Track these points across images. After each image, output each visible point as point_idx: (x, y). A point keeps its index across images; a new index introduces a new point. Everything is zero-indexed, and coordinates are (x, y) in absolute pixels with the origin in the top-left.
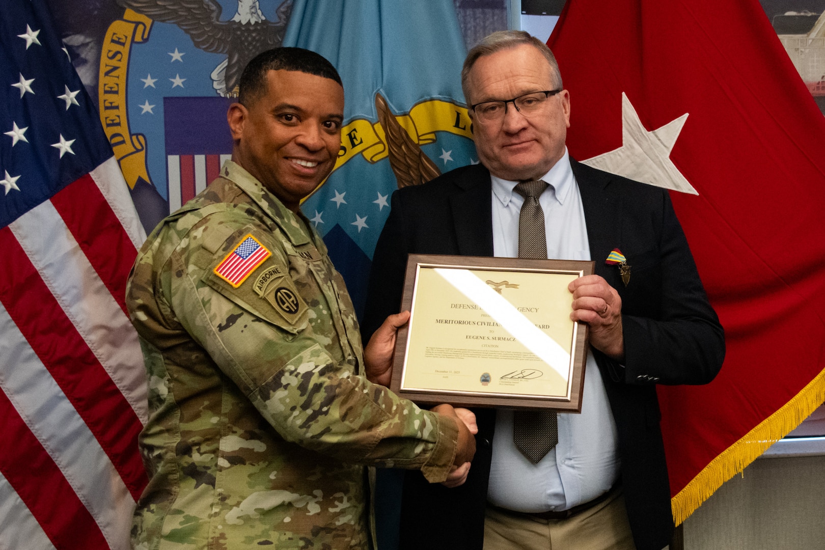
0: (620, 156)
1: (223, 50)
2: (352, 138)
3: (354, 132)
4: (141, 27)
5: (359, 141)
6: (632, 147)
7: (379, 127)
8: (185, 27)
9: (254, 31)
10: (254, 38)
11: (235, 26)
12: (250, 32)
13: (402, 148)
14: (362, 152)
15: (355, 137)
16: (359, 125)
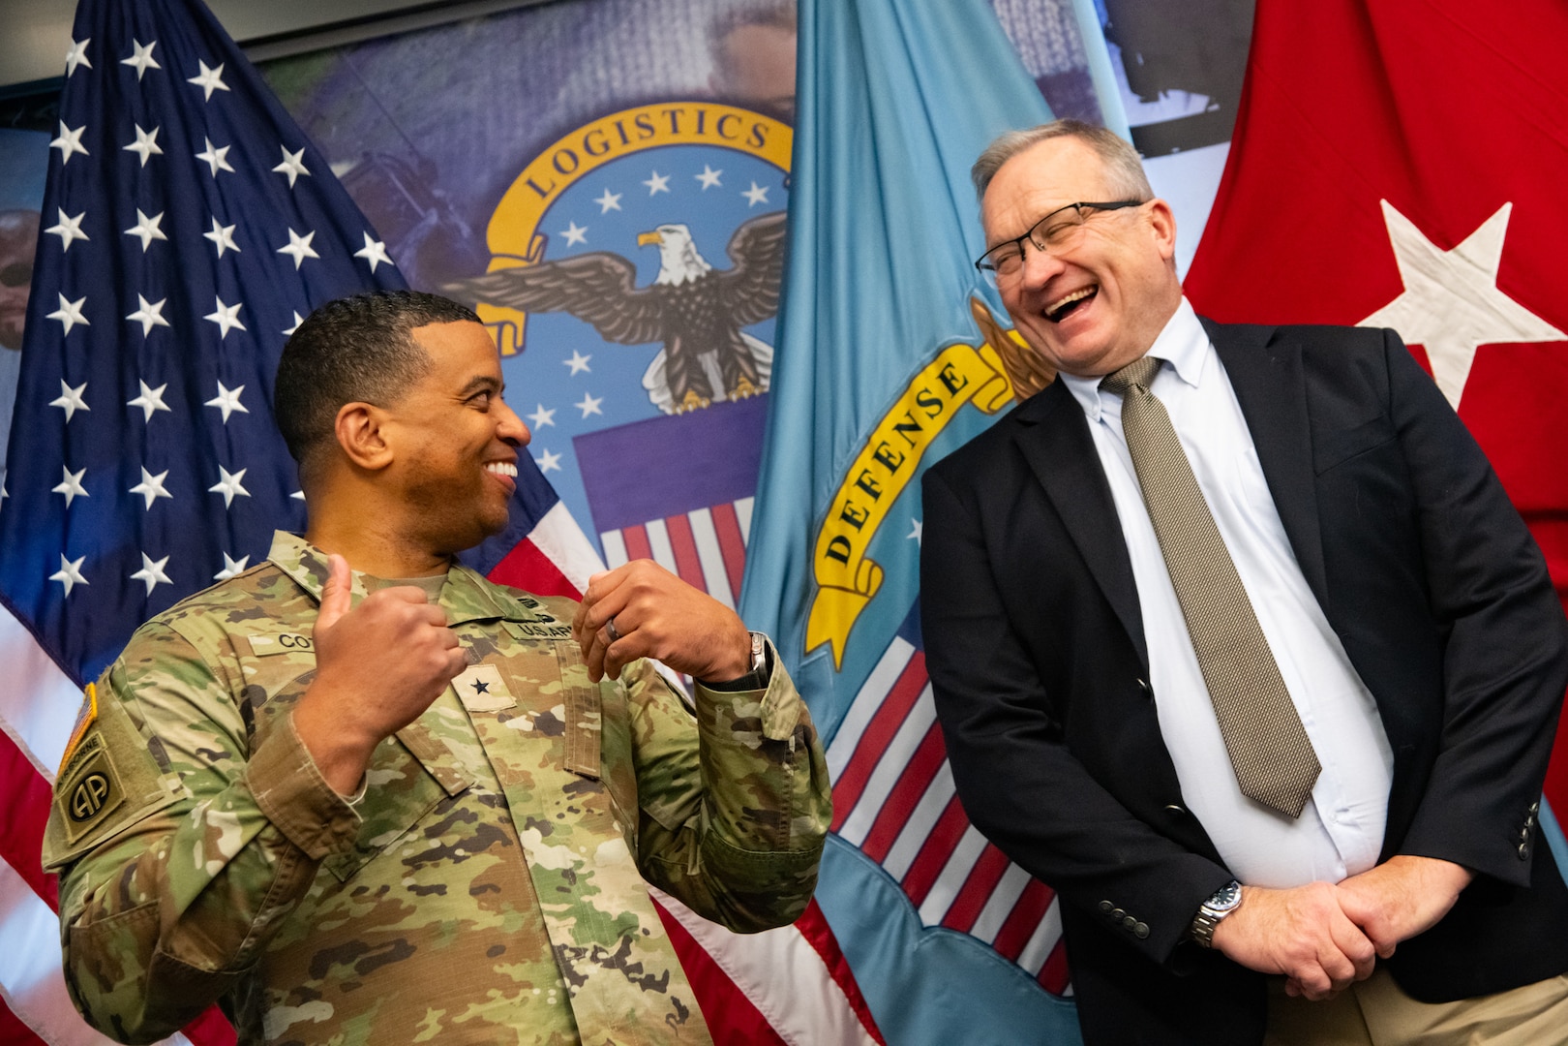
0: (1404, 309)
1: (654, 334)
2: (946, 381)
3: (949, 369)
4: (508, 330)
5: (962, 382)
6: (1423, 288)
7: (988, 352)
8: (582, 313)
9: (697, 293)
10: (700, 306)
11: (664, 292)
12: (691, 296)
13: (1033, 380)
14: (970, 399)
15: (953, 378)
16: (954, 355)
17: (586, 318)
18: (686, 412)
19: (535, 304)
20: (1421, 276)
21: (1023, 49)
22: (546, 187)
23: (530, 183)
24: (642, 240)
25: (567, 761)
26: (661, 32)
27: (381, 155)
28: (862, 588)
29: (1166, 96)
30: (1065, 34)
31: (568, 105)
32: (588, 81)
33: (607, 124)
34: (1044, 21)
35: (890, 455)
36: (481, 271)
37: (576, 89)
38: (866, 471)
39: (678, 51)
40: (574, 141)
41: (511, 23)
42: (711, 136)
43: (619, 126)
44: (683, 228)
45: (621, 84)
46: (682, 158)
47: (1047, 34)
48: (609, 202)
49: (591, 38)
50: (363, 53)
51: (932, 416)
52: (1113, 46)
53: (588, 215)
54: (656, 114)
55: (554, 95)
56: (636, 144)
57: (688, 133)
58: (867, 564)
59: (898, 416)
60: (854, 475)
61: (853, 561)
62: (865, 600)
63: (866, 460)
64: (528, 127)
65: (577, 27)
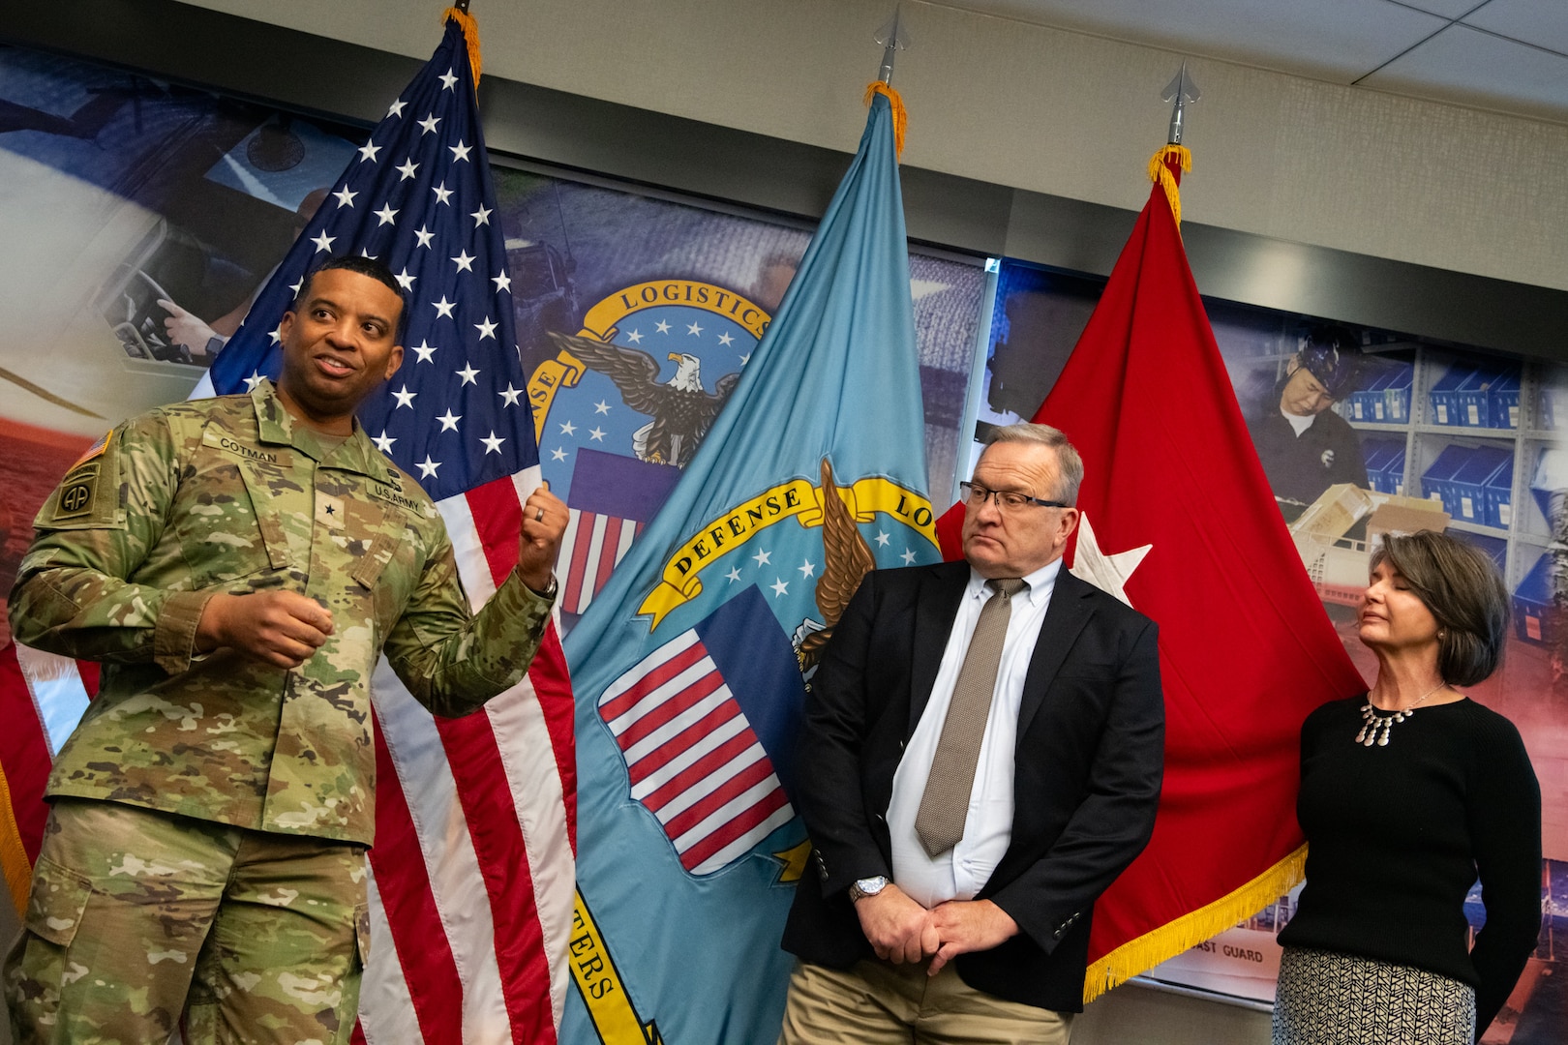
1: (652, 412)
2: (789, 497)
3: (793, 492)
4: (573, 371)
5: (797, 502)
6: (1083, 570)
7: (820, 493)
8: (617, 381)
9: (688, 399)
10: (686, 406)
11: (670, 390)
12: (683, 399)
13: (838, 521)
14: (797, 514)
15: (793, 497)
16: (800, 486)
17: (618, 385)
18: (650, 463)
19: (595, 364)
20: (1085, 563)
21: (937, 349)
22: (631, 304)
23: (624, 297)
24: (672, 356)
25: (355, 573)
26: (737, 248)
27: (549, 246)
28: (686, 592)
29: (1007, 413)
30: (964, 351)
31: (666, 266)
32: (683, 257)
33: (683, 285)
34: (957, 339)
35: (737, 525)
36: (573, 334)
37: (674, 259)
38: (720, 528)
39: (742, 262)
40: (659, 286)
41: (658, 206)
42: (738, 317)
43: (689, 288)
44: (697, 360)
45: (700, 266)
46: (716, 321)
47: (954, 347)
48: (663, 327)
49: (696, 234)
50: (567, 187)
51: (771, 514)
52: (989, 372)
53: (648, 330)
54: (713, 292)
55: (661, 256)
56: (693, 303)
57: (725, 309)
58: (695, 580)
59: (753, 506)
60: (712, 527)
61: (689, 574)
62: (684, 599)
63: (723, 522)
64: (638, 266)
65: (692, 225)
